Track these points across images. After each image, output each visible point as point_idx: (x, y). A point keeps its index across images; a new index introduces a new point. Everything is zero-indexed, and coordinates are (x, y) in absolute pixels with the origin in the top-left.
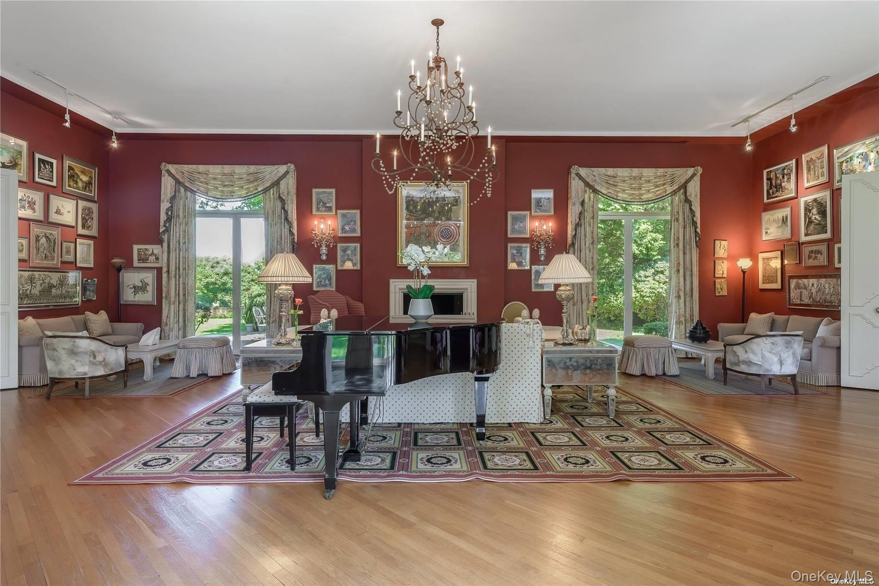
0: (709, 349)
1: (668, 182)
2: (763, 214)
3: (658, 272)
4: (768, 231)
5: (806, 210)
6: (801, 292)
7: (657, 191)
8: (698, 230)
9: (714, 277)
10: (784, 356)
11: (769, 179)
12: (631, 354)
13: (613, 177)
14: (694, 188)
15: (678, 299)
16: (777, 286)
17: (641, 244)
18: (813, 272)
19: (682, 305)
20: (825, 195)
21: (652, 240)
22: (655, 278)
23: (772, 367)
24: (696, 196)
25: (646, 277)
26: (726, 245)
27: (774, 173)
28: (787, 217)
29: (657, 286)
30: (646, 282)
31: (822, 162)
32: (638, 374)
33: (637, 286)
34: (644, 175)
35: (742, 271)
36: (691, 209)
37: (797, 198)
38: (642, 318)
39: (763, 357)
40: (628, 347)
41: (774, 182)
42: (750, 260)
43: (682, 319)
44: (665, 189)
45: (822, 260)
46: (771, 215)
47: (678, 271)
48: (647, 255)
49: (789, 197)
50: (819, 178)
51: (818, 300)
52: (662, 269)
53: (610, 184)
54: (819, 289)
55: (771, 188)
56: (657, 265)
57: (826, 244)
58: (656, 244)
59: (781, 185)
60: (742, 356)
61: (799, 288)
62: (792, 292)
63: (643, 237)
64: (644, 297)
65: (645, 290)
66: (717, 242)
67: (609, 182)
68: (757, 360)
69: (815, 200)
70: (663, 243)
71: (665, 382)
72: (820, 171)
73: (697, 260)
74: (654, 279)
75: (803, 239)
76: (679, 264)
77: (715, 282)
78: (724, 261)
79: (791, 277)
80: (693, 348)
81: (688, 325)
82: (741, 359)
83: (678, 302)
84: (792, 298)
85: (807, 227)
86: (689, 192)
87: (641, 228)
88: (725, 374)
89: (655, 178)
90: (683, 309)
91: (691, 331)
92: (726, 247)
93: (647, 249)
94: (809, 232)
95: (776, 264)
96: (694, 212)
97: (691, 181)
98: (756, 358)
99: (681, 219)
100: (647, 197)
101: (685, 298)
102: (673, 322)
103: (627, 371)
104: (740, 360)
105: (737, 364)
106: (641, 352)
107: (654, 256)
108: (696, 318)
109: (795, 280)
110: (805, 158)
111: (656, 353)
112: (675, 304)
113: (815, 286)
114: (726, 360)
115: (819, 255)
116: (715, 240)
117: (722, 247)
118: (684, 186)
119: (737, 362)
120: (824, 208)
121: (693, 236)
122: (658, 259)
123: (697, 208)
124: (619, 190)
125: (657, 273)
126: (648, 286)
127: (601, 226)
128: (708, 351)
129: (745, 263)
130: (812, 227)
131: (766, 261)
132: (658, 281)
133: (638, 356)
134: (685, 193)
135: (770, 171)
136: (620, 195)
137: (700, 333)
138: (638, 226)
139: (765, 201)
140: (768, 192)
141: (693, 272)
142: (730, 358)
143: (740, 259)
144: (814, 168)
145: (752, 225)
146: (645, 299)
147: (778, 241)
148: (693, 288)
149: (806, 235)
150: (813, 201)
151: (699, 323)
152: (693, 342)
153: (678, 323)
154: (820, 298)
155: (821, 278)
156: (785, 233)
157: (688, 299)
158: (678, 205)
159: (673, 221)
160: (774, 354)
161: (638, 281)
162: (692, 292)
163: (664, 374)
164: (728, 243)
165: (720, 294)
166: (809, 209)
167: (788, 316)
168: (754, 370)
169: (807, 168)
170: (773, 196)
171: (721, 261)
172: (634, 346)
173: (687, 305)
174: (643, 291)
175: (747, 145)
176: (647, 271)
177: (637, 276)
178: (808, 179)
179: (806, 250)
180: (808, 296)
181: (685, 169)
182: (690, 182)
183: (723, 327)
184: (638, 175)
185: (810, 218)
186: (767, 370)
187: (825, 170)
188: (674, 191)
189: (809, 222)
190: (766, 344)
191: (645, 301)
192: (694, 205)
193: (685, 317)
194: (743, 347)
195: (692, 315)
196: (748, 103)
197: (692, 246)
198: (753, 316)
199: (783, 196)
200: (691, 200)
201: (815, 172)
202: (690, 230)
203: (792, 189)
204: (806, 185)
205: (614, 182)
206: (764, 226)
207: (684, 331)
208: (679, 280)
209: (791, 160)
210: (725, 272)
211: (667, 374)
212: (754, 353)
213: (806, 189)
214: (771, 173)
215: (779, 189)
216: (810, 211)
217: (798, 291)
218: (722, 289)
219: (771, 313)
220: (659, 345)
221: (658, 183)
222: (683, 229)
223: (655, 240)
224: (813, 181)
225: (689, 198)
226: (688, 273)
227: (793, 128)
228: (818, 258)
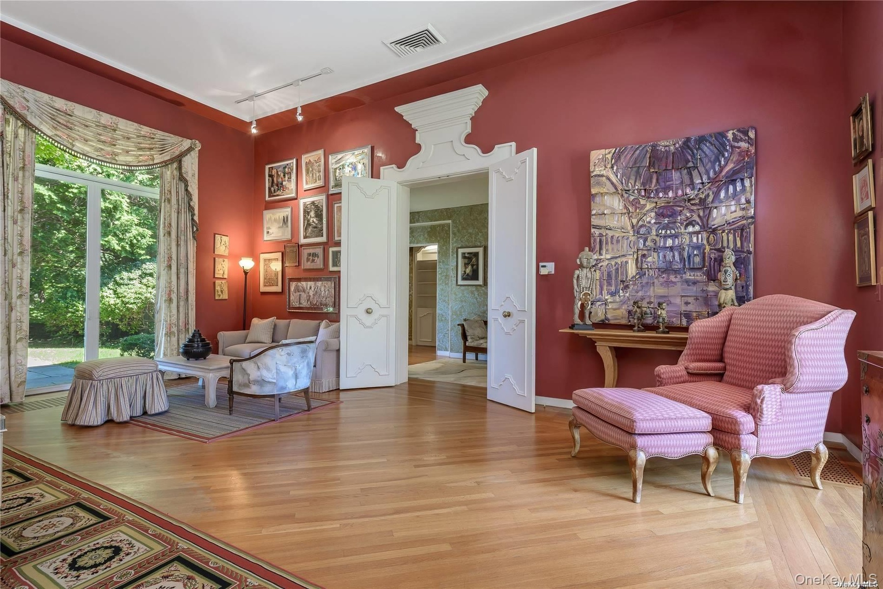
0: (211, 368)
1: (156, 148)
2: (265, 212)
3: (146, 274)
4: (269, 230)
5: (305, 211)
6: (300, 295)
7: (141, 155)
8: (196, 218)
9: (214, 277)
10: (299, 368)
11: (271, 176)
12: (87, 392)
13: (66, 114)
14: (191, 164)
15: (170, 304)
16: (278, 289)
17: (123, 239)
18: (312, 275)
19: (174, 311)
20: (321, 199)
21: (139, 235)
22: (142, 281)
23: (287, 384)
24: (193, 175)
25: (131, 279)
26: (227, 242)
27: (275, 170)
28: (287, 217)
29: (145, 291)
30: (130, 286)
31: (319, 166)
32: (99, 423)
33: (118, 290)
34: (119, 126)
35: (244, 271)
36: (187, 190)
37: (296, 199)
38: (124, 329)
39: (278, 371)
40: (81, 381)
41: (275, 179)
42: (252, 260)
43: (174, 329)
44: (152, 155)
45: (319, 263)
46: (273, 214)
47: (170, 267)
48: (132, 253)
49: (289, 197)
50: (316, 181)
51: (315, 303)
52: (151, 271)
53: (59, 123)
54: (316, 292)
55: (272, 186)
56: (144, 266)
57: (322, 247)
58: (144, 241)
59: (282, 184)
60: (253, 373)
61: (298, 291)
62: (291, 295)
63: (126, 231)
64: (127, 303)
65: (129, 296)
66: (218, 237)
67: (58, 119)
68: (271, 377)
69: (313, 203)
70: (153, 241)
71: (146, 426)
72: (318, 175)
73: (193, 255)
74: (141, 283)
75: (303, 241)
76: (170, 258)
77: (214, 283)
78: (225, 259)
79: (291, 280)
80: (188, 368)
81: (182, 336)
82: (252, 378)
83: (169, 307)
84: (291, 302)
85: (306, 229)
86: (185, 168)
87: (123, 218)
88: (231, 400)
89: (138, 136)
90: (176, 316)
91: (186, 346)
92: (227, 244)
93: (132, 245)
94: (307, 235)
95: (277, 266)
96: (191, 195)
97: (187, 155)
98: (270, 376)
99: (174, 201)
100: (124, 160)
101: (178, 302)
102: (162, 333)
103: (78, 423)
104: (251, 380)
105: (247, 385)
106: (105, 386)
107: (140, 255)
108: (192, 328)
109: (294, 283)
110: (305, 158)
111: (131, 385)
112: (165, 310)
113: (313, 289)
114: (232, 381)
115: (316, 258)
116: (215, 234)
117: (223, 243)
118: (178, 159)
119: (248, 382)
120: (321, 211)
121: (189, 224)
122: (146, 259)
123: (194, 189)
124: (78, 137)
125: (144, 275)
126: (132, 291)
127: (61, 207)
128: (208, 371)
129: (247, 263)
130: (310, 230)
131: (267, 262)
132: (146, 285)
133: (98, 393)
134: (180, 168)
135: (272, 167)
136: (77, 144)
137: (198, 347)
138: (119, 216)
139: (267, 198)
140: (270, 189)
141: (189, 269)
142: (238, 378)
143: (242, 258)
144: (312, 170)
145: (254, 223)
146: (128, 307)
147: (278, 242)
148: (189, 290)
149: (305, 237)
150: (312, 203)
151: (197, 334)
152: (188, 359)
153: (169, 334)
154: (317, 301)
155: (318, 281)
156: (286, 234)
157: (182, 303)
158: (171, 182)
159: (163, 201)
160: (289, 367)
161: (119, 285)
162: (187, 294)
163: (145, 413)
164: (229, 238)
165: (221, 298)
166: (307, 211)
167: (289, 320)
168: (267, 390)
169: (306, 170)
170: (275, 194)
171: (221, 260)
172: (93, 380)
173: (181, 311)
174: (125, 297)
175: (252, 127)
176: (131, 272)
177: (118, 279)
178: (306, 181)
179: (305, 252)
180: (306, 299)
181: (180, 139)
182: (186, 157)
183: (224, 336)
184: (109, 124)
185: (308, 221)
186: (283, 388)
187: (322, 174)
188: (165, 162)
189: (308, 225)
190: (281, 355)
191: (128, 309)
192: (191, 186)
193: (178, 326)
194: (256, 363)
195: (187, 323)
196: (256, 72)
197: (189, 237)
198: (255, 321)
199: (283, 195)
200: (188, 179)
201: (313, 174)
202: (185, 217)
203: (292, 189)
204: (306, 187)
205: (66, 121)
206: (265, 226)
207: (176, 344)
208: (170, 279)
209: (292, 159)
210: (226, 272)
211: (149, 413)
212: (268, 369)
213: (305, 191)
214: (272, 169)
215: (280, 188)
216: (308, 213)
217: (298, 294)
218: (222, 292)
219: (273, 318)
220: (137, 371)
221: (141, 145)
222: (176, 214)
223: (143, 237)
224: (312, 184)
225: (184, 175)
226: (182, 271)
227: (300, 117)
228: (315, 261)
